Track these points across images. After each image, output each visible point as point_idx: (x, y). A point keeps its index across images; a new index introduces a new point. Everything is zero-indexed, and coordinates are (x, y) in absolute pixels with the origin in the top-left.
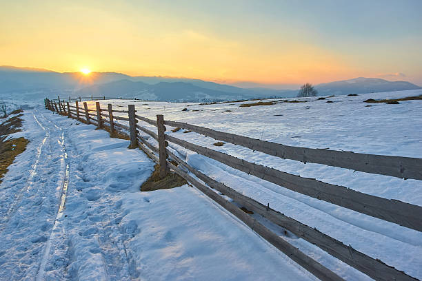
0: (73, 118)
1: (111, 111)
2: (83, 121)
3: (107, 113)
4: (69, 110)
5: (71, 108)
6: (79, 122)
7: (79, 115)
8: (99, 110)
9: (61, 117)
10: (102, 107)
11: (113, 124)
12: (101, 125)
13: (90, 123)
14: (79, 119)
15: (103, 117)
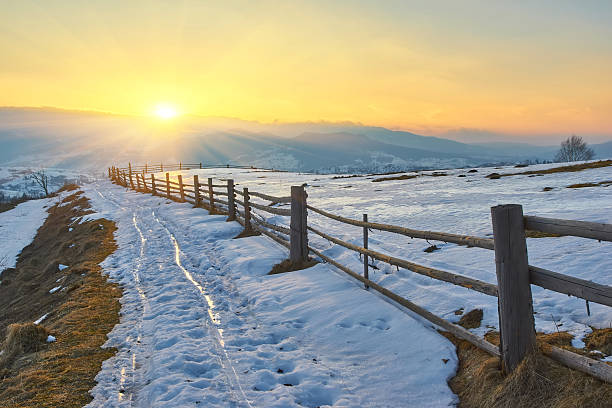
0: (161, 196)
1: (211, 186)
2: (175, 199)
3: (207, 188)
4: (154, 185)
5: (156, 182)
6: (169, 200)
7: (169, 192)
8: (197, 185)
9: (140, 195)
10: (200, 180)
11: (213, 200)
12: (198, 202)
13: (185, 201)
14: (170, 197)
15: (202, 194)
